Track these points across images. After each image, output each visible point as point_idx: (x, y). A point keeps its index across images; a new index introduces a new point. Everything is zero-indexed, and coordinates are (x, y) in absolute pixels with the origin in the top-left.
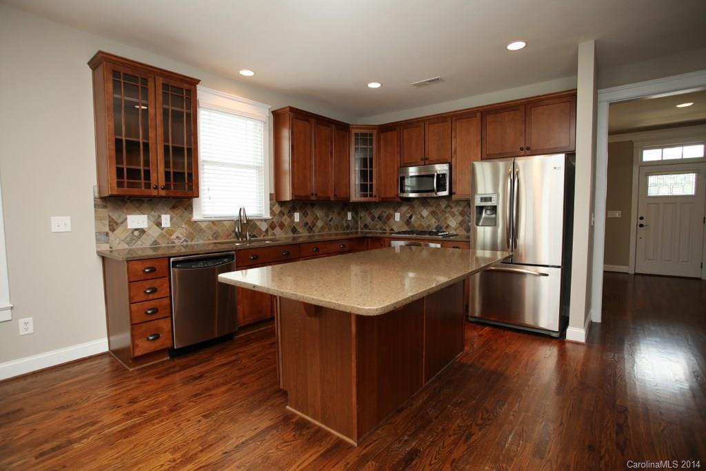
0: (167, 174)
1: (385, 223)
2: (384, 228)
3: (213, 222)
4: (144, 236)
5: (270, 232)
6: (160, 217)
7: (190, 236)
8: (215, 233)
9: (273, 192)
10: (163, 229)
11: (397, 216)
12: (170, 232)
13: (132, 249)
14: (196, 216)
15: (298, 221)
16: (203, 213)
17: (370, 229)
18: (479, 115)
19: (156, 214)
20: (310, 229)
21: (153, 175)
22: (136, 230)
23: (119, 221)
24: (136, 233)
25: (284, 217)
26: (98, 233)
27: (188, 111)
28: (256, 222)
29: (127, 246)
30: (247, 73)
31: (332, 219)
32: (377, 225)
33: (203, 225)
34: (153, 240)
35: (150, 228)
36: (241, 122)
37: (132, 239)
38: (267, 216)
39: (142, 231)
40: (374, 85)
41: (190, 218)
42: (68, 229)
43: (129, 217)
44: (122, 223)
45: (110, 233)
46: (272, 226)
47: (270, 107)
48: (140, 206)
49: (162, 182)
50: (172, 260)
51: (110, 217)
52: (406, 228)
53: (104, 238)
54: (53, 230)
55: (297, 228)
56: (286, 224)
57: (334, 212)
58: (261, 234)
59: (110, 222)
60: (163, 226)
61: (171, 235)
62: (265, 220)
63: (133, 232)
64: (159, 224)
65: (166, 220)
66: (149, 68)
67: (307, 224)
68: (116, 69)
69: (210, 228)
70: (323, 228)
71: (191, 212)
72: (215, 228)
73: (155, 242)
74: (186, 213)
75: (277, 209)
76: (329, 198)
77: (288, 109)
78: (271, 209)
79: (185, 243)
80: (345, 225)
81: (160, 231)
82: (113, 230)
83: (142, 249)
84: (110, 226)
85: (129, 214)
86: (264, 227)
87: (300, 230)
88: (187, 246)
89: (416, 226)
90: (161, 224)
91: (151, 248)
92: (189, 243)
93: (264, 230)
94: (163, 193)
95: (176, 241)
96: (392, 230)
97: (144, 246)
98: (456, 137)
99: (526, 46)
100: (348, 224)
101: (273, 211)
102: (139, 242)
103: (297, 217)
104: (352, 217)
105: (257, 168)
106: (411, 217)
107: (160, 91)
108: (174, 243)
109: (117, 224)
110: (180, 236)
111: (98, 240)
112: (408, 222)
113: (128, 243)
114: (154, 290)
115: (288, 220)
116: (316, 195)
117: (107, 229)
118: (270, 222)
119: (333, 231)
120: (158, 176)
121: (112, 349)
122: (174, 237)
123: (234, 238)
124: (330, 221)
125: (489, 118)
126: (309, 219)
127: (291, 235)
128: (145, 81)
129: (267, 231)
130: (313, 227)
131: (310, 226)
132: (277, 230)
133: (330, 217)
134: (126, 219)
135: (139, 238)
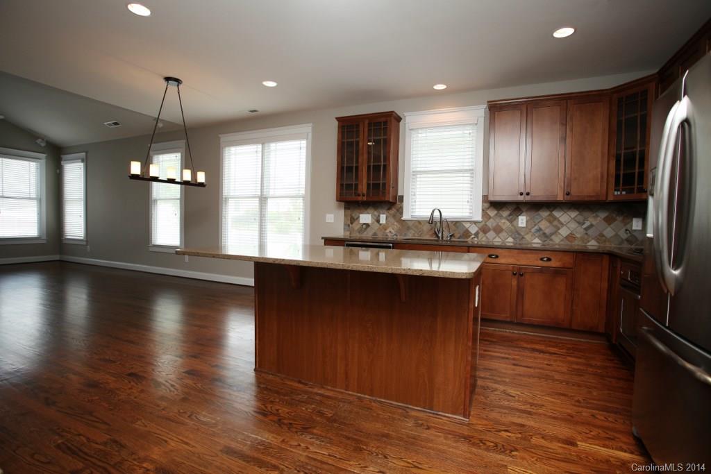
0: (368, 185)
3: (419, 222)
4: (369, 229)
5: (481, 235)
6: (379, 216)
7: (399, 231)
8: (420, 231)
10: (381, 224)
12: (385, 227)
13: (361, 237)
14: (405, 217)
15: (524, 225)
16: (412, 214)
19: (376, 213)
20: (545, 236)
22: (364, 224)
25: (502, 221)
26: (345, 224)
28: (464, 224)
29: (359, 234)
30: (440, 87)
31: (592, 226)
33: (410, 224)
34: (374, 231)
35: (373, 223)
37: (362, 230)
39: (368, 225)
41: (401, 217)
42: (332, 221)
43: (361, 215)
44: (357, 219)
45: (351, 225)
46: (485, 230)
49: (365, 191)
50: (347, 243)
51: (351, 215)
53: (347, 227)
55: (522, 233)
56: (504, 228)
57: (597, 216)
58: (470, 236)
59: (351, 218)
60: (381, 222)
61: (386, 230)
62: (475, 223)
63: (362, 226)
64: (378, 221)
65: (383, 218)
67: (540, 230)
69: (416, 226)
70: (571, 237)
71: (402, 213)
72: (419, 226)
73: (376, 233)
74: (398, 213)
75: (492, 212)
78: (483, 210)
79: (395, 236)
80: (624, 235)
81: (379, 226)
82: (352, 223)
84: (351, 220)
85: (362, 213)
86: (473, 230)
87: (528, 237)
92: (398, 237)
93: (473, 232)
95: (389, 234)
97: (368, 235)
101: (486, 214)
102: (366, 233)
103: (522, 221)
108: (387, 235)
109: (354, 219)
110: (393, 231)
111: (344, 229)
113: (359, 232)
115: (508, 224)
116: (528, 194)
117: (349, 222)
118: (480, 225)
120: (363, 188)
122: (388, 231)
124: (586, 229)
126: (544, 225)
128: (358, 126)
129: (477, 234)
130: (552, 234)
131: (544, 234)
132: (491, 235)
133: (587, 224)
134: (359, 217)
135: (366, 228)
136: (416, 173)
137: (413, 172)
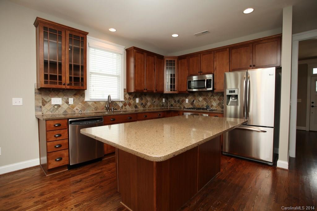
0: (70, 78)
1: (181, 104)
2: (180, 106)
3: (95, 102)
4: (60, 108)
5: (124, 107)
6: (68, 99)
7: (83, 109)
8: (96, 108)
9: (125, 88)
10: (69, 105)
11: (187, 101)
12: (73, 107)
13: (54, 115)
14: (87, 99)
15: (138, 102)
16: (90, 98)
17: (174, 107)
18: (228, 49)
19: (66, 98)
20: (144, 106)
21: (63, 78)
22: (56, 105)
23: (47, 101)
24: (56, 107)
25: (131, 100)
26: (36, 107)
27: (82, 48)
28: (117, 102)
29: (51, 113)
30: (112, 30)
31: (155, 101)
32: (177, 105)
33: (90, 103)
34: (64, 110)
35: (63, 104)
36: (110, 54)
37: (53, 110)
38: (122, 99)
39: (59, 106)
40: (175, 36)
41: (83, 100)
42: (21, 104)
43: (52, 99)
44: (49, 102)
45: (42, 106)
46: (125, 105)
47: (124, 47)
48: (58, 93)
49: (68, 82)
50: (70, 120)
51: (42, 98)
52: (191, 107)
53: (39, 109)
54: (13, 105)
55: (137, 105)
56: (132, 103)
57: (156, 98)
58: (119, 108)
59: (42, 101)
60: (70, 103)
61: (73, 108)
62: (122, 102)
63: (54, 106)
64: (67, 103)
65: (71, 101)
66: (62, 26)
67: (142, 104)
68: (45, 26)
69: (93, 105)
70: (150, 106)
71: (84, 97)
72: (95, 105)
73: (65, 111)
74: (81, 97)
75: (128, 96)
76: (153, 91)
77: (133, 48)
78: (124, 96)
79: (80, 112)
80: (161, 105)
81: (68, 106)
82: (44, 105)
83: (58, 114)
84: (42, 103)
85: (53, 97)
86: (121, 105)
87: (139, 107)
88: (81, 113)
89: (196, 105)
90: (69, 103)
91: (63, 114)
92: (83, 112)
94: (68, 87)
95: (76, 111)
96: (184, 107)
97: (59, 113)
98: (216, 61)
99: (253, 11)
100: (163, 104)
101: (125, 97)
102: (57, 111)
103: (137, 100)
104: (165, 101)
105: (117, 76)
106: (193, 101)
107: (68, 38)
108: (75, 112)
109: (46, 102)
110: (78, 109)
111: (36, 110)
112: (192, 104)
113: (51, 112)
114: (60, 135)
115: (133, 102)
116: (146, 90)
117: (41, 104)
118: (124, 102)
119: (155, 108)
120: (66, 78)
121: (41, 164)
122: (75, 109)
123: (105, 110)
124: (154, 102)
125: (233, 51)
126: (144, 102)
127: (134, 109)
128: (60, 32)
129: (122, 107)
130: (146, 105)
131: (144, 105)
132: (127, 107)
133: (154, 100)
134: (51, 100)
135: (57, 109)
136: (92, 73)
137: (91, 72)
